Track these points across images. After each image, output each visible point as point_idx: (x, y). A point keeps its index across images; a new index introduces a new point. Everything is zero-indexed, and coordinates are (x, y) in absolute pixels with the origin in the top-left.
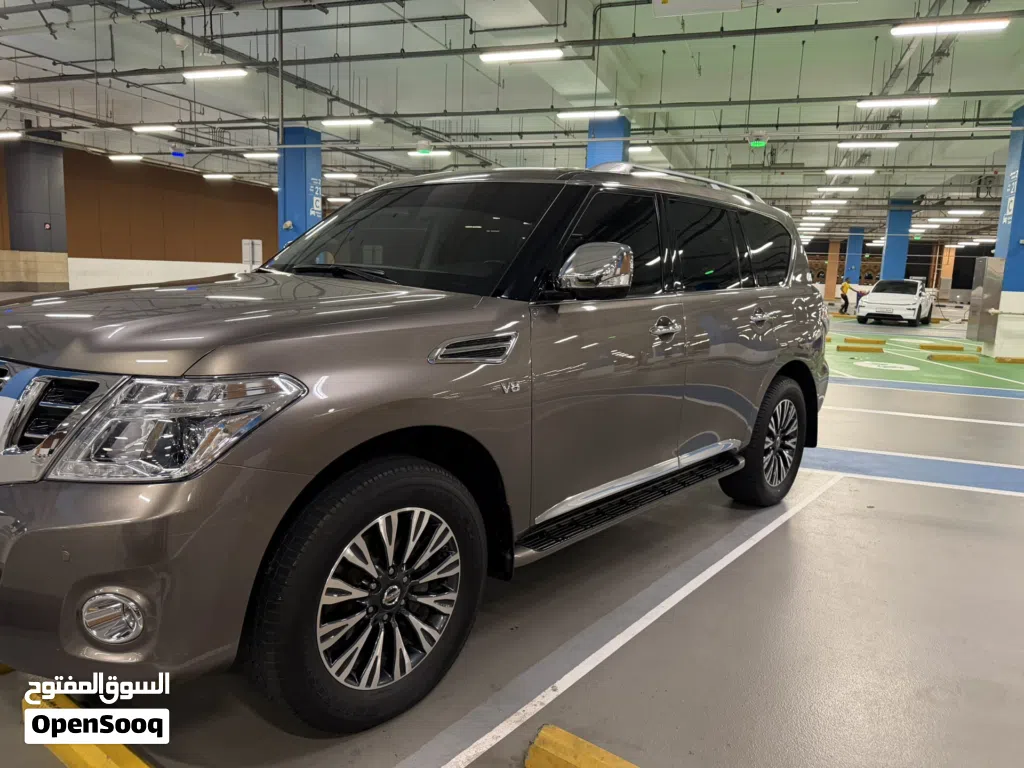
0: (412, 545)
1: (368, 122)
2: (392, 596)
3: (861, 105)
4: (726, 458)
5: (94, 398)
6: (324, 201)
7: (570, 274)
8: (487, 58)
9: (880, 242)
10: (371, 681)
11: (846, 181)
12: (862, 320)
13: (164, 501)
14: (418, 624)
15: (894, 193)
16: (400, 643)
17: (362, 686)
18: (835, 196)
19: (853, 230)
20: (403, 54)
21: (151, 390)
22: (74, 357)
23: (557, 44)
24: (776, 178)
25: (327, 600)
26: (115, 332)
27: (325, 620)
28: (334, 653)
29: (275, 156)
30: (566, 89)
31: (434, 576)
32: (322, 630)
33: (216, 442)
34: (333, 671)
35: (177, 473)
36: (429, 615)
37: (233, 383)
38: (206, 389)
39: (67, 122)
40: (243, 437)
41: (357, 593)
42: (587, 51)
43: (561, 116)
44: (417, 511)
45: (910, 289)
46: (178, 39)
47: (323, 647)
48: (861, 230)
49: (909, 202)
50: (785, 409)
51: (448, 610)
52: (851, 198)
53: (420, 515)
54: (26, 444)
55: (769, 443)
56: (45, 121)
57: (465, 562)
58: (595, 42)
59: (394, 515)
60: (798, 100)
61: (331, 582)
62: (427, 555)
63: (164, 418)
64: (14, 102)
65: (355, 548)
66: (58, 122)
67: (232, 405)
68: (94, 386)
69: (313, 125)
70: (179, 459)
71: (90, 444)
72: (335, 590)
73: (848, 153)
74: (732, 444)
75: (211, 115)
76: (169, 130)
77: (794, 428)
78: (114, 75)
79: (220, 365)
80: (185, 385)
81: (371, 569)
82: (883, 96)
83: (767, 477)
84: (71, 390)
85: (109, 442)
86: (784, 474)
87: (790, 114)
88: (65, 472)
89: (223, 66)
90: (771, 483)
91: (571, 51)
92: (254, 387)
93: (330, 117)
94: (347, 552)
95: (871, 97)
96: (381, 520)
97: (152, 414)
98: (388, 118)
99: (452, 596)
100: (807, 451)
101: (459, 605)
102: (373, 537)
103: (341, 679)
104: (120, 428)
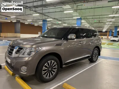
0: (52, 64)
1: (52, 19)
2: (50, 69)
3: (109, 15)
4: (88, 57)
5: (23, 49)
6: (47, 28)
7: (69, 37)
8: (65, 12)
9: (114, 31)
10: (48, 78)
11: (109, 24)
12: (111, 41)
13: (29, 59)
14: (53, 72)
15: (115, 25)
16: (51, 74)
17: (47, 78)
18: (108, 26)
19: (110, 30)
20: (56, 12)
21: (28, 49)
22: (21, 45)
23: (72, 10)
24: (100, 24)
25: (43, 69)
26: (25, 43)
27: (43, 71)
28: (44, 74)
29: (42, 23)
30: (74, 15)
31: (54, 67)
32: (43, 72)
33: (33, 53)
34: (44, 76)
35: (30, 56)
36: (54, 71)
37: (35, 48)
38: (33, 49)
39: (21, 20)
40: (36, 53)
41: (46, 69)
42: (76, 11)
43: (73, 18)
44: (52, 61)
45: (117, 37)
46: (32, 11)
47: (43, 74)
48: (111, 30)
49: (117, 26)
50: (96, 52)
51: (56, 71)
52: (110, 26)
53: (53, 61)
54: (17, 53)
55: (94, 55)
56: (18, 20)
57: (58, 66)
58: (77, 10)
59: (50, 61)
60: (102, 15)
61: (44, 67)
62: (54, 65)
63: (29, 51)
64: (16, 18)
65: (46, 64)
66: (20, 20)
67: (35, 50)
68: (23, 48)
69: (46, 20)
70: (30, 55)
71: (22, 53)
72: (44, 68)
73: (109, 21)
74: (89, 55)
75: (35, 19)
76: (31, 20)
77: (97, 54)
78: (26, 15)
79: (34, 46)
80: (31, 48)
81: (48, 66)
82: (112, 14)
83: (94, 59)
84: (21, 49)
85: (24, 53)
86: (96, 59)
87: (101, 17)
88: (20, 56)
89: (37, 14)
90: (94, 60)
91: (74, 11)
92: (37, 48)
93: (48, 19)
94: (45, 64)
95: (111, 15)
96: (49, 62)
97: (28, 51)
98: (54, 19)
99: (56, 70)
100: (99, 56)
101: (57, 71)
102: (48, 63)
103: (45, 77)
104: (25, 52)
